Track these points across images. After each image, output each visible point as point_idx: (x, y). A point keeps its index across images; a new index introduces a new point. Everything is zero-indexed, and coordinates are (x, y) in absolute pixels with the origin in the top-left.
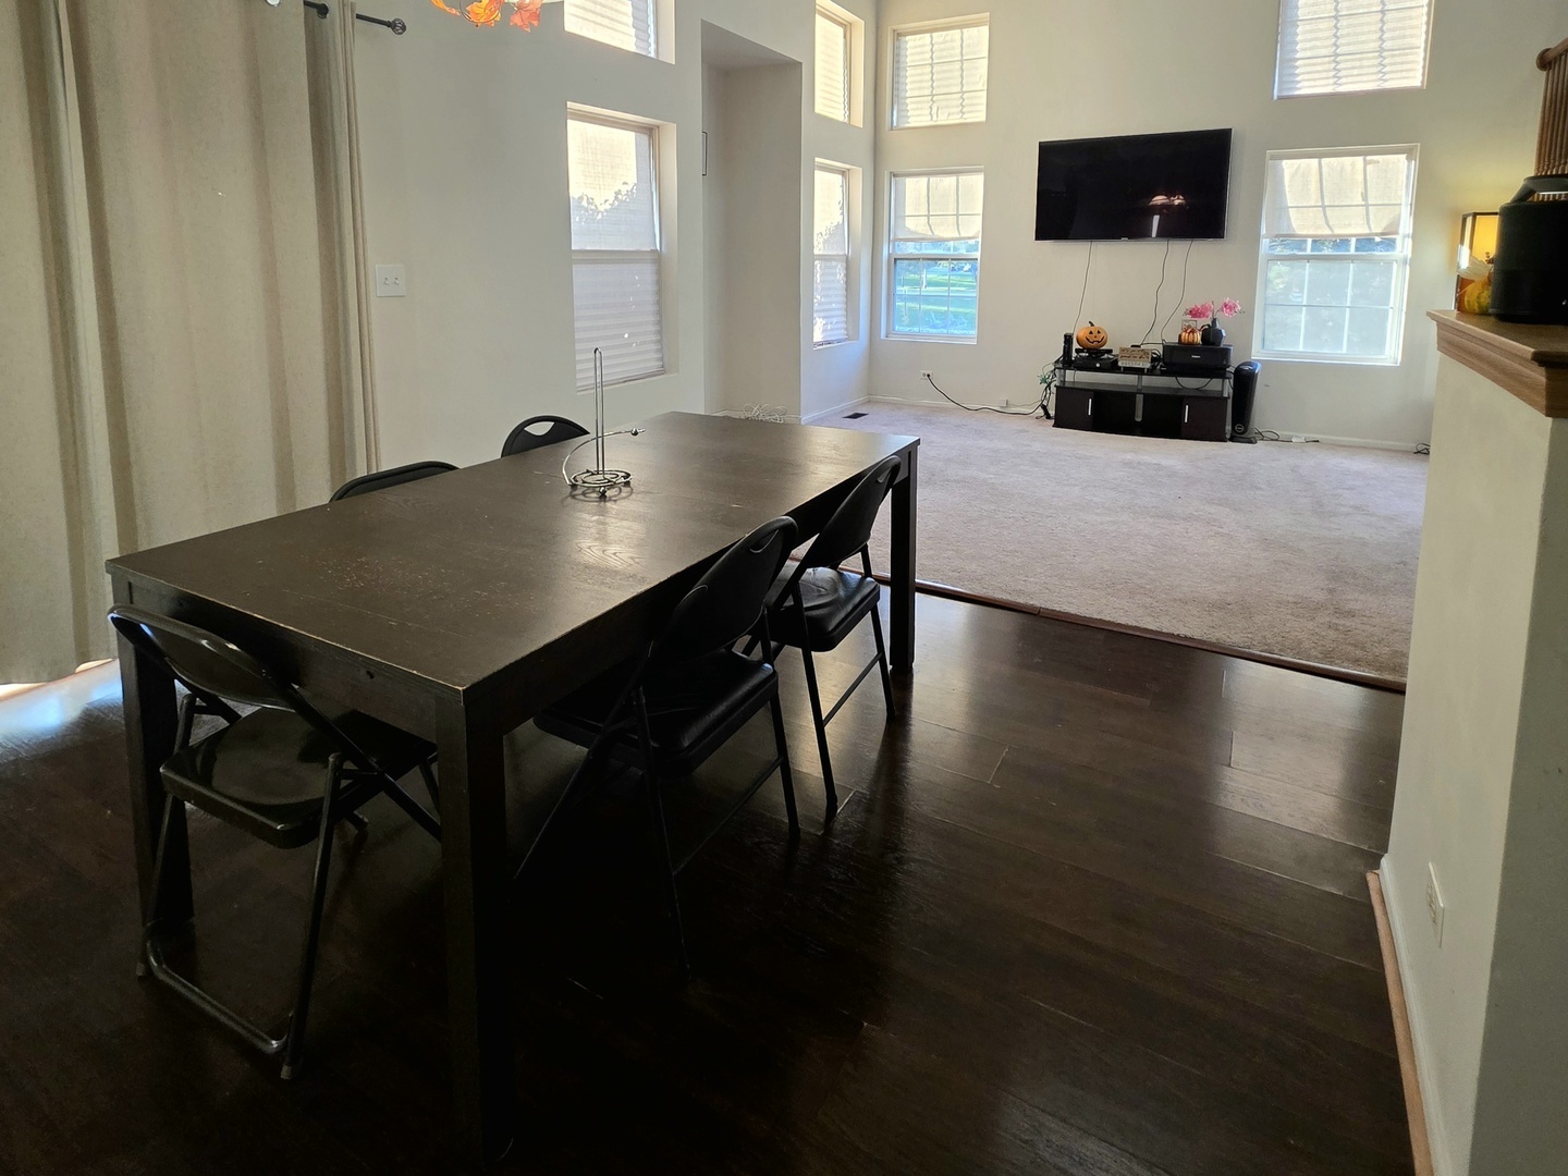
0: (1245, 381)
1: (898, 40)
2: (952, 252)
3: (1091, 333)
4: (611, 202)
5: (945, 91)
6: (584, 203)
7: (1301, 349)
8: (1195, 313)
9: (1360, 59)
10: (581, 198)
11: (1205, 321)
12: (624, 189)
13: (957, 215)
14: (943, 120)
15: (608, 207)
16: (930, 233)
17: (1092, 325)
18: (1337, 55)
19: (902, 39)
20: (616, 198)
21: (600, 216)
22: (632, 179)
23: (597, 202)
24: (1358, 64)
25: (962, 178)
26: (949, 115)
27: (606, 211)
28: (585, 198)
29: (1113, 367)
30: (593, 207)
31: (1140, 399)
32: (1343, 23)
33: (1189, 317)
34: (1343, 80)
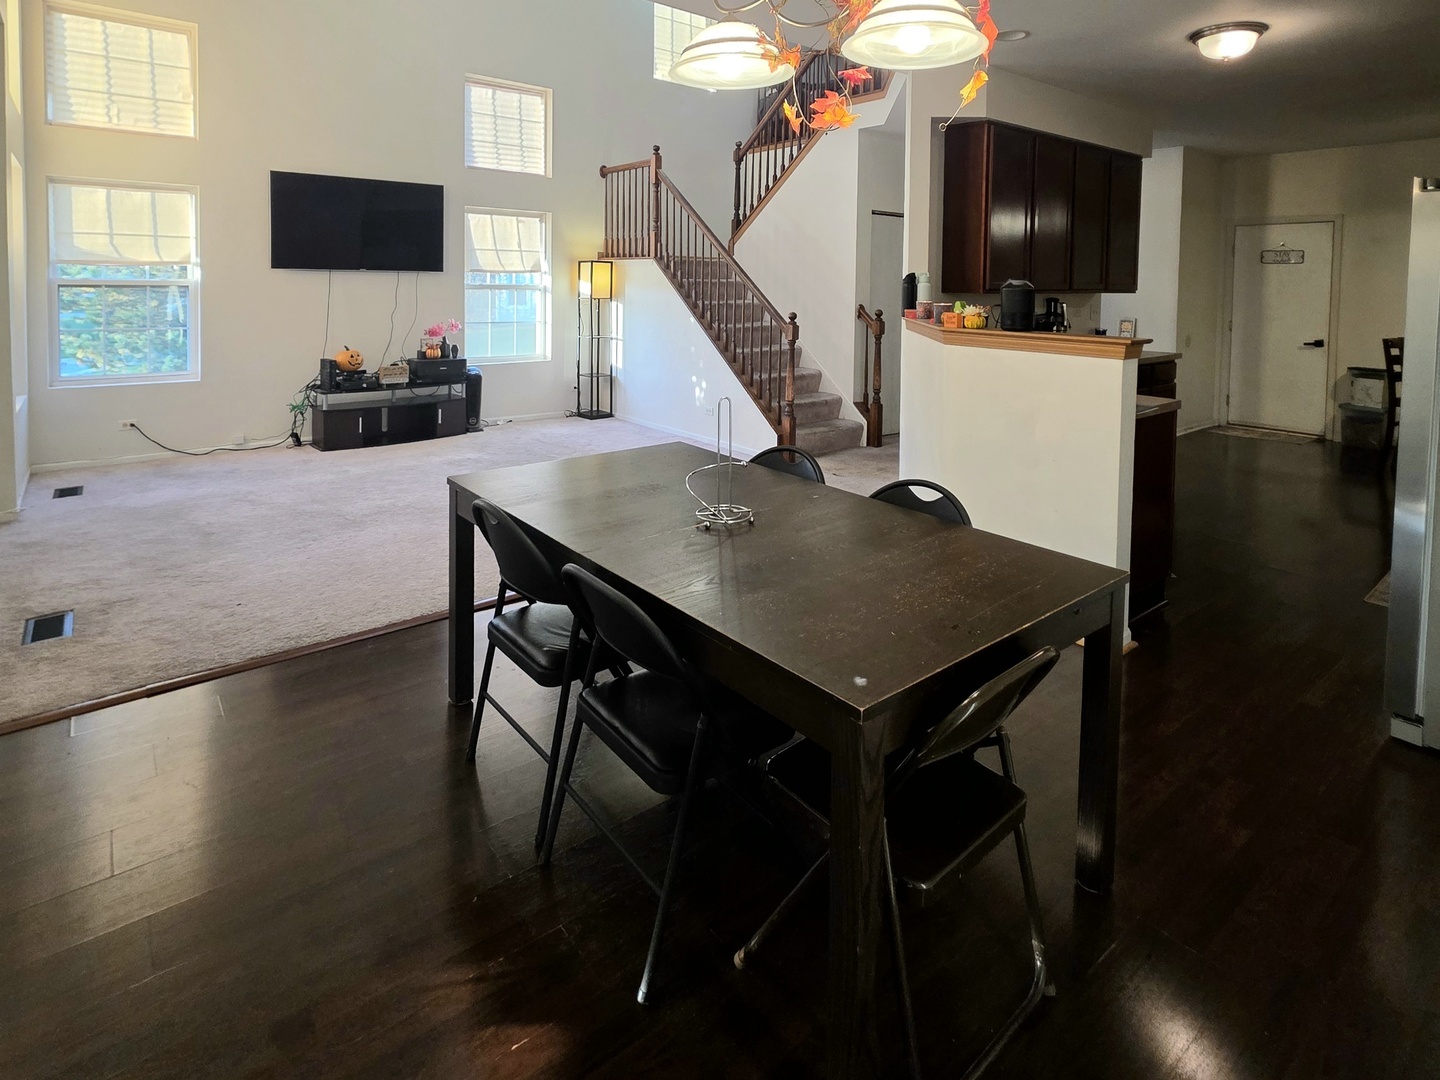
0: (474, 384)
1: (48, 14)
2: (147, 279)
3: (352, 356)
5: (129, 92)
7: (489, 355)
8: (432, 333)
9: (511, 150)
11: (437, 340)
13: (156, 237)
14: (127, 124)
16: (116, 255)
17: (348, 349)
18: (497, 143)
19: (57, 15)
24: (509, 152)
25: (161, 196)
26: (137, 120)
29: (375, 385)
31: (385, 412)
32: (499, 121)
33: (427, 336)
34: (503, 162)
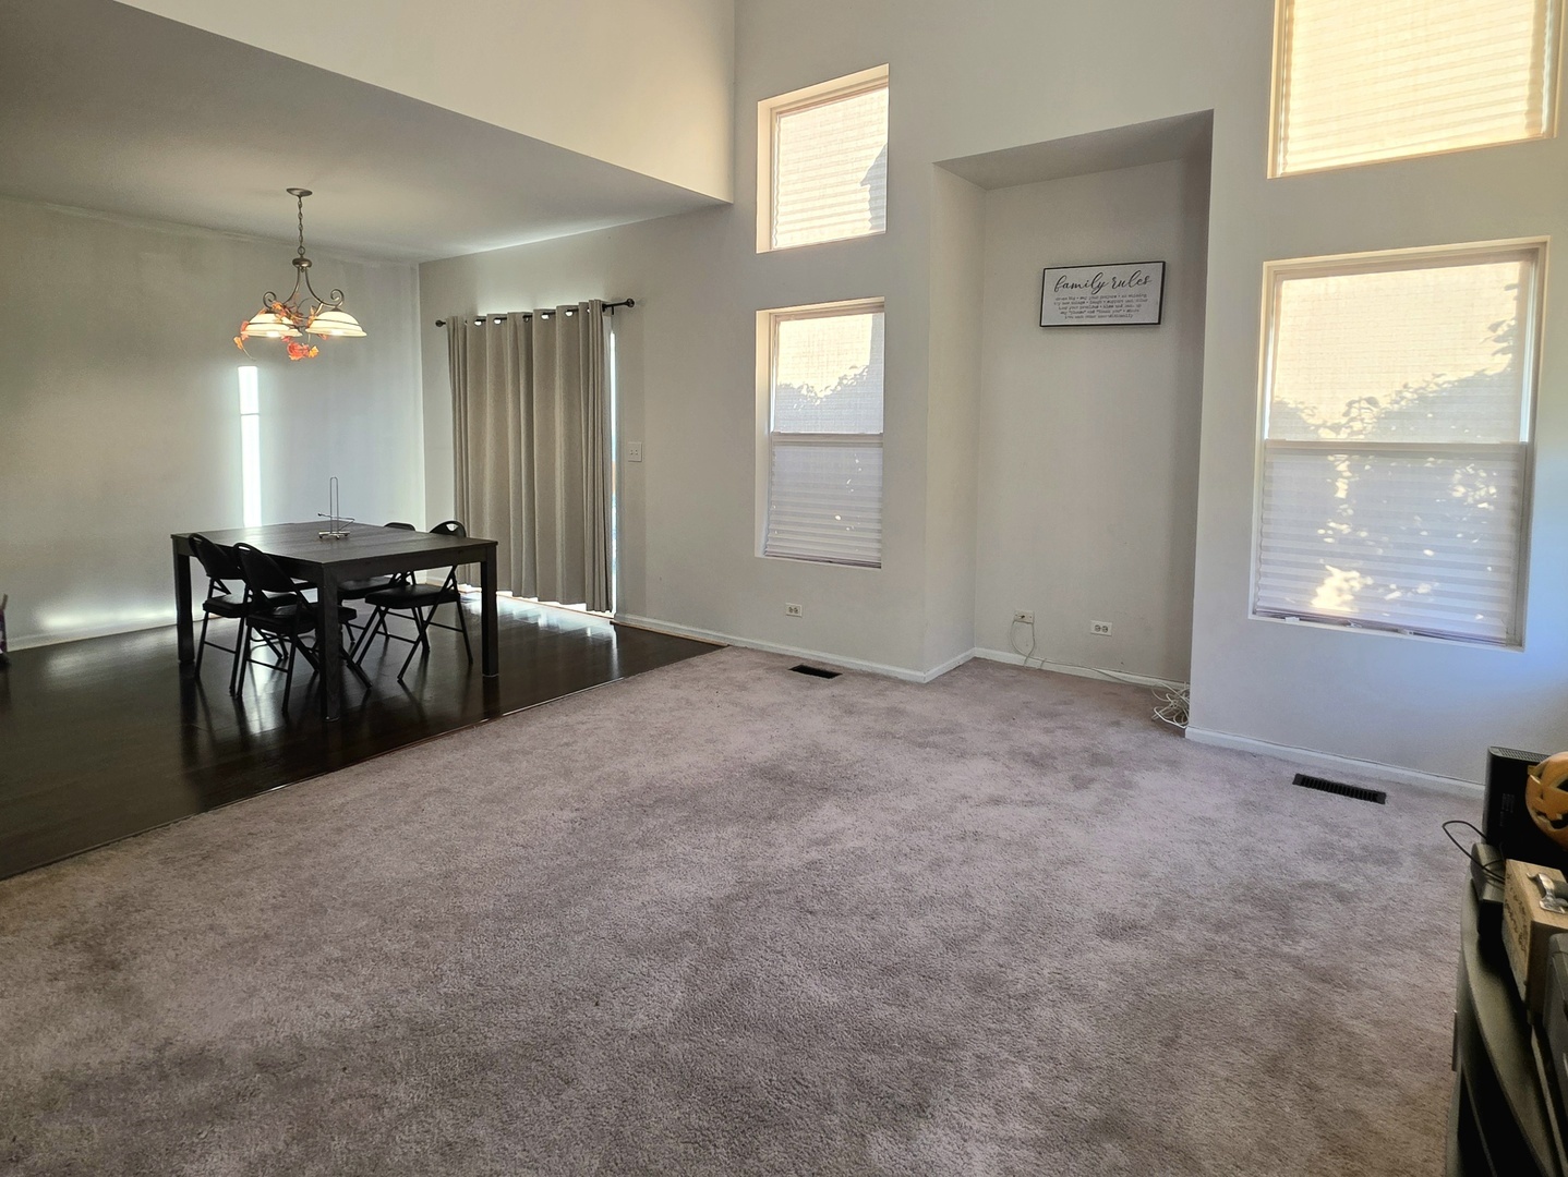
4: (833, 388)
6: (804, 392)
10: (801, 387)
12: (851, 373)
15: (829, 392)
20: (839, 384)
21: (819, 402)
22: (864, 359)
23: (817, 389)
27: (826, 397)
28: (805, 387)
30: (813, 394)
